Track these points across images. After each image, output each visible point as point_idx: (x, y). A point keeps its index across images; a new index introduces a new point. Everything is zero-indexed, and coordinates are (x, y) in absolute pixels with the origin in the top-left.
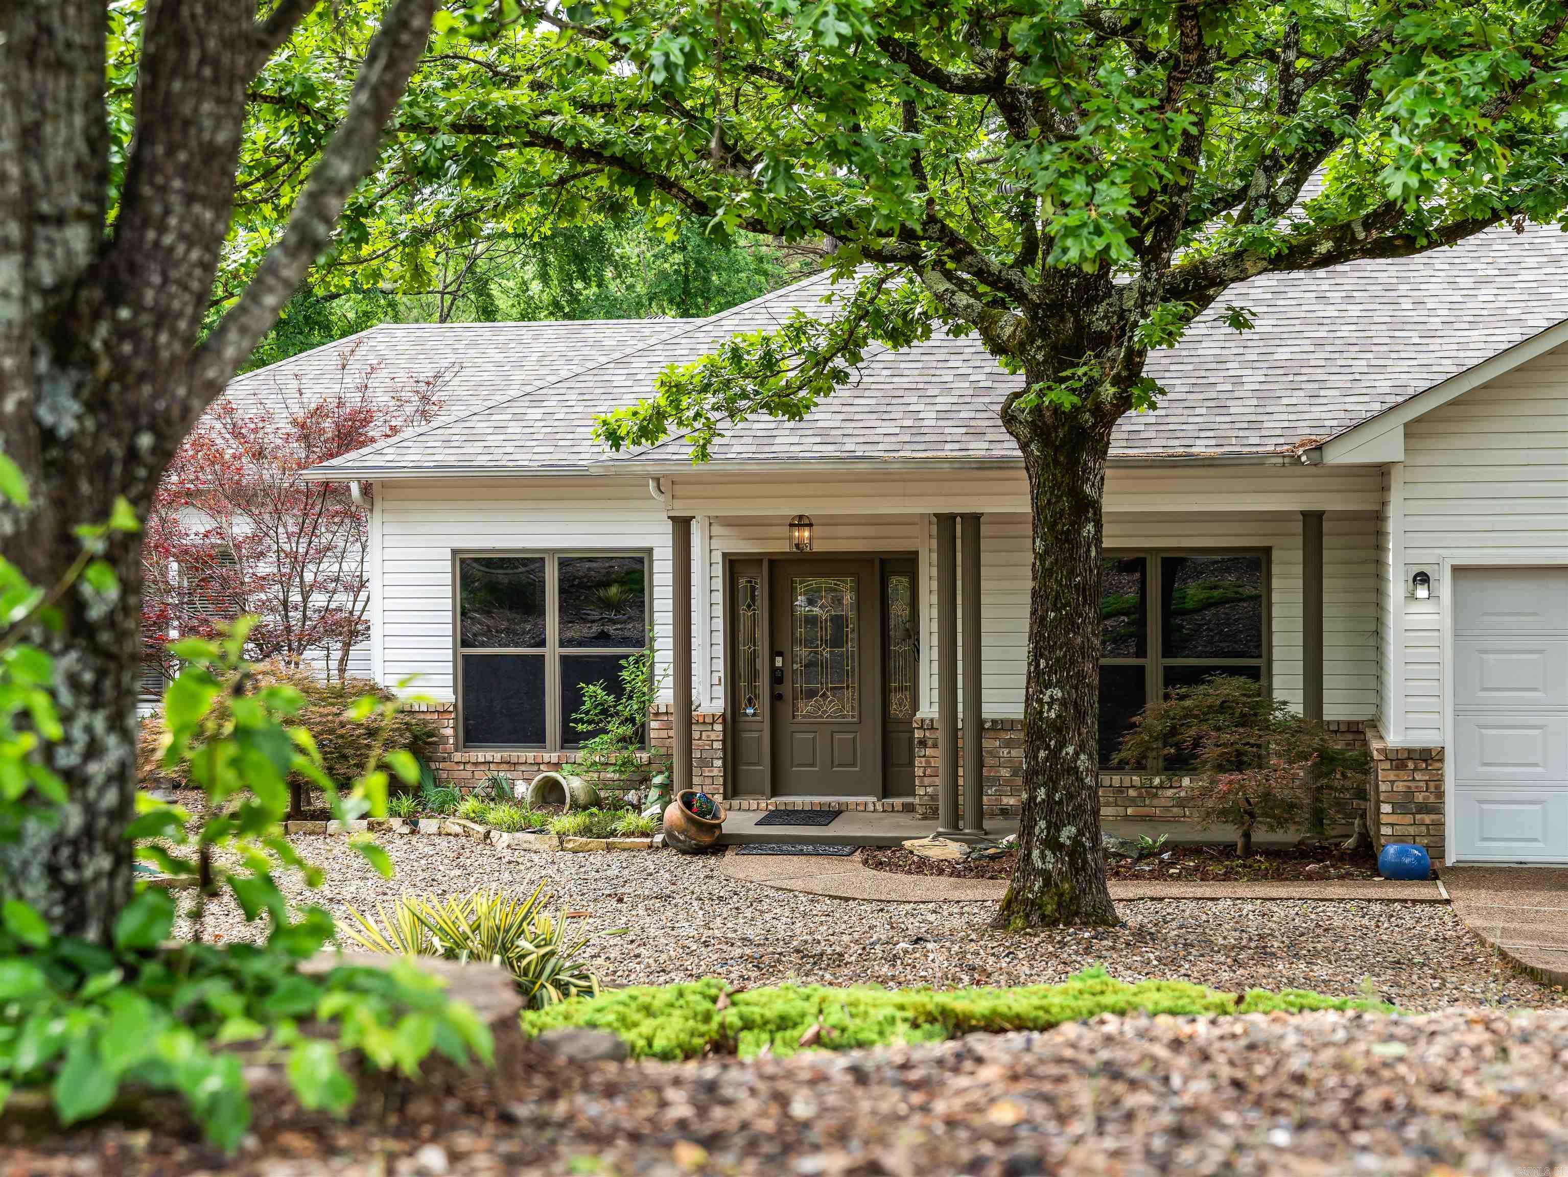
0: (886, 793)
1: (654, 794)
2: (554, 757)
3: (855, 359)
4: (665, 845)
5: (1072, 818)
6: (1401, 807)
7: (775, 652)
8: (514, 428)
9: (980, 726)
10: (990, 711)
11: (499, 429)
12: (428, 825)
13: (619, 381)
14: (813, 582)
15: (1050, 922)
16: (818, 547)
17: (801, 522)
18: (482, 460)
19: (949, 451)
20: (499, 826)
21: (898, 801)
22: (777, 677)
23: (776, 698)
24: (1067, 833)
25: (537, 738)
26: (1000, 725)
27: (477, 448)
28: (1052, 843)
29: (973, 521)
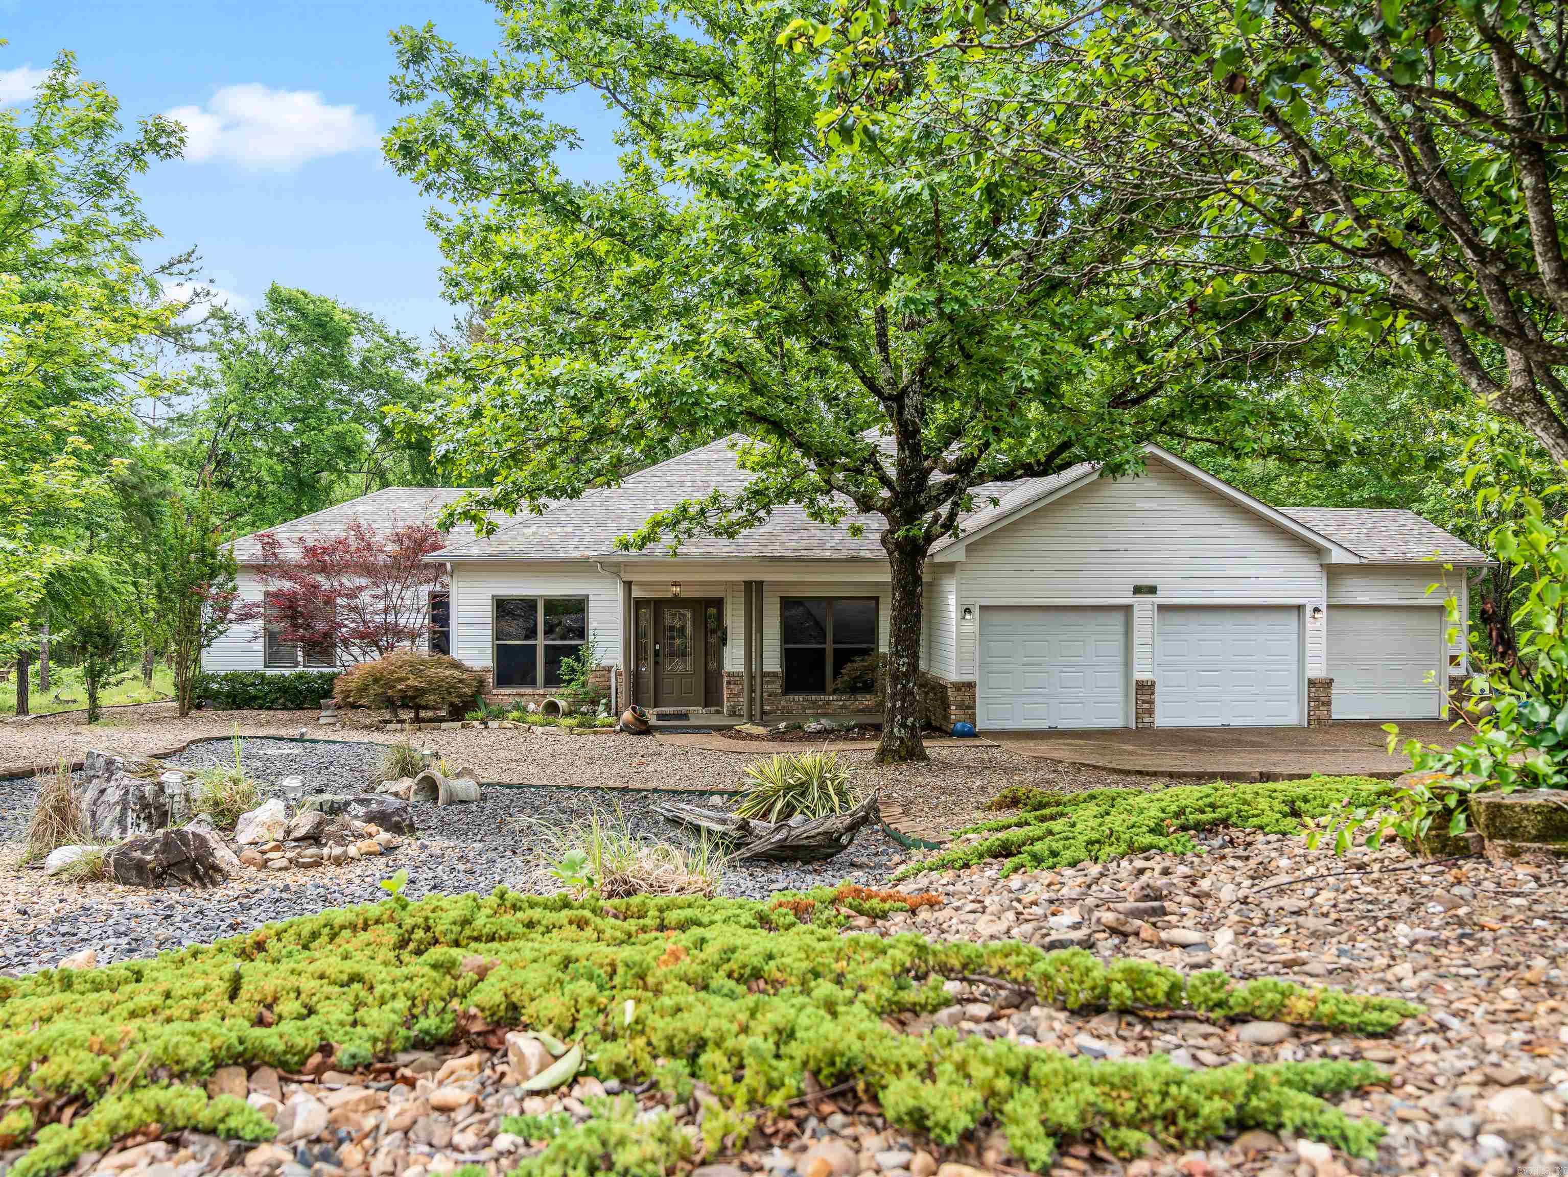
0: (706, 705)
1: (601, 708)
2: (542, 691)
3: (769, 512)
4: (621, 730)
5: (912, 714)
6: (959, 707)
7: (656, 643)
8: (520, 538)
9: (763, 675)
10: (767, 668)
11: (514, 539)
12: (493, 724)
13: (563, 518)
14: (673, 611)
15: (903, 759)
16: (683, 595)
17: (676, 584)
18: (510, 553)
19: (755, 553)
20: (534, 724)
21: (713, 709)
22: (657, 654)
23: (656, 663)
24: (910, 721)
25: (533, 683)
26: (769, 674)
27: (506, 547)
28: (903, 725)
29: (760, 584)
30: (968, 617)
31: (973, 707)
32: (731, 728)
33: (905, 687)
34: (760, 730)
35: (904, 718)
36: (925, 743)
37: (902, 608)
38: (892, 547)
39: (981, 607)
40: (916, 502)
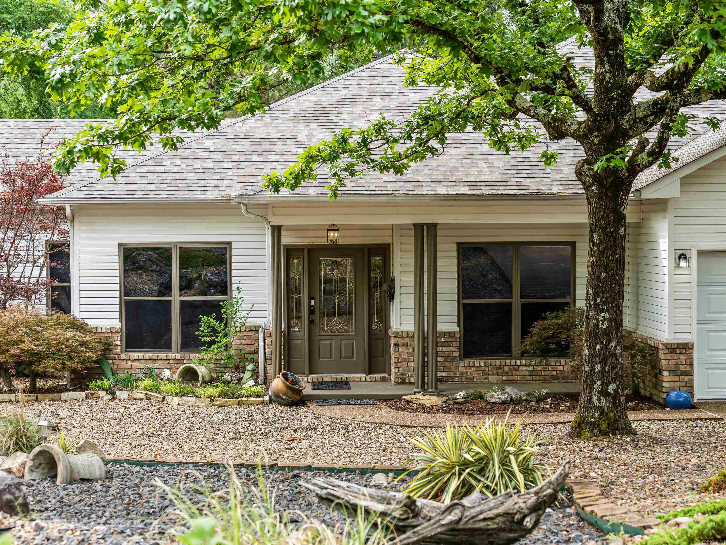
0: (370, 372)
1: (247, 375)
2: (177, 356)
3: (442, 141)
4: (271, 401)
5: (614, 380)
6: (672, 373)
7: (311, 298)
8: (151, 177)
9: (437, 335)
10: (442, 327)
11: (143, 177)
12: (122, 394)
13: (201, 152)
14: (330, 260)
15: (604, 434)
16: (342, 241)
17: (333, 228)
18: (139, 194)
19: (426, 190)
20: (170, 393)
21: (378, 376)
22: (312, 311)
23: (311, 322)
24: (612, 387)
25: (168, 346)
26: (444, 334)
27: (133, 188)
28: (604, 393)
29: (433, 227)
30: (684, 264)
31: (691, 374)
32: (399, 397)
33: (605, 347)
34: (435, 400)
35: (605, 384)
36: (631, 416)
37: (602, 253)
38: (589, 180)
39: (700, 253)
40: (618, 126)
